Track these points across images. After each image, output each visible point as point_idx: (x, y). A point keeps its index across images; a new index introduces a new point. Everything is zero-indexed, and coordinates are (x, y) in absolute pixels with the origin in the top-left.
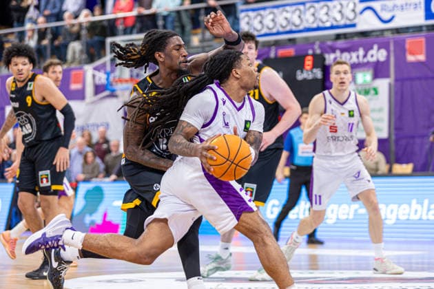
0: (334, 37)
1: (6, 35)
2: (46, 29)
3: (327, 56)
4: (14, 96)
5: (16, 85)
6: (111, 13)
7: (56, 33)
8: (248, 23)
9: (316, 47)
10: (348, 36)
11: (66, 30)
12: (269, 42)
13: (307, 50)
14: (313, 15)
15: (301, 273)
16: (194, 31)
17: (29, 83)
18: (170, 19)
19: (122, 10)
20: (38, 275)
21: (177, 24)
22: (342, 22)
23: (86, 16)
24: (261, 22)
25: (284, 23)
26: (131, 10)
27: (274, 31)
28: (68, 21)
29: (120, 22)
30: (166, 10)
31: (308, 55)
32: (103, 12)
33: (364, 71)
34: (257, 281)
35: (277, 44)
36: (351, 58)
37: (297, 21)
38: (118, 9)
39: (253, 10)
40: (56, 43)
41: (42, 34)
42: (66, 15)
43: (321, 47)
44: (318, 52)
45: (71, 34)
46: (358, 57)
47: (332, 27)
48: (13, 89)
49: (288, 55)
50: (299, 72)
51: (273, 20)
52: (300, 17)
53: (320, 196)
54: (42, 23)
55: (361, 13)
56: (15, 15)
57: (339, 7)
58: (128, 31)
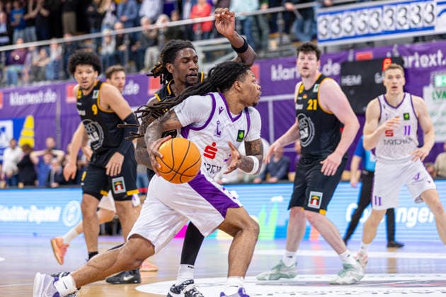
0: (412, 40)
1: (83, 41)
2: (124, 35)
3: (405, 59)
4: (80, 104)
5: (82, 93)
6: (188, 19)
7: (133, 38)
8: (326, 27)
9: (395, 50)
10: (426, 38)
11: (143, 35)
12: (347, 45)
13: (386, 53)
14: (391, 18)
15: (382, 277)
16: (271, 36)
17: (95, 91)
18: (247, 24)
19: (200, 15)
20: (119, 280)
21: (254, 28)
22: (420, 25)
23: (164, 21)
24: (339, 26)
25: (362, 26)
26: (208, 15)
27: (352, 34)
28: (145, 27)
29: (198, 26)
30: (243, 14)
31: (386, 58)
32: (181, 17)
33: (443, 73)
34: (338, 284)
35: (355, 47)
36: (430, 60)
37: (375, 24)
38: (195, 14)
39: (331, 13)
40: (134, 48)
41: (119, 40)
42: (144, 21)
43: (399, 50)
44: (397, 54)
45: (148, 39)
46: (436, 59)
47: (410, 30)
48: (80, 97)
49: (366, 58)
50: (377, 75)
51: (351, 24)
52: (377, 20)
53: (380, 198)
54: (119, 29)
55: (439, 15)
56: (92, 21)
57: (416, 10)
58: (206, 35)
